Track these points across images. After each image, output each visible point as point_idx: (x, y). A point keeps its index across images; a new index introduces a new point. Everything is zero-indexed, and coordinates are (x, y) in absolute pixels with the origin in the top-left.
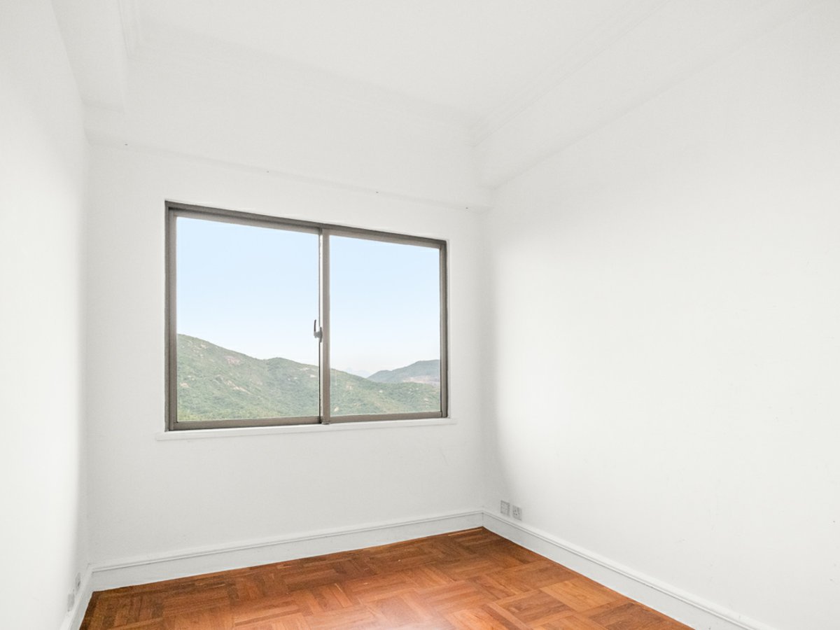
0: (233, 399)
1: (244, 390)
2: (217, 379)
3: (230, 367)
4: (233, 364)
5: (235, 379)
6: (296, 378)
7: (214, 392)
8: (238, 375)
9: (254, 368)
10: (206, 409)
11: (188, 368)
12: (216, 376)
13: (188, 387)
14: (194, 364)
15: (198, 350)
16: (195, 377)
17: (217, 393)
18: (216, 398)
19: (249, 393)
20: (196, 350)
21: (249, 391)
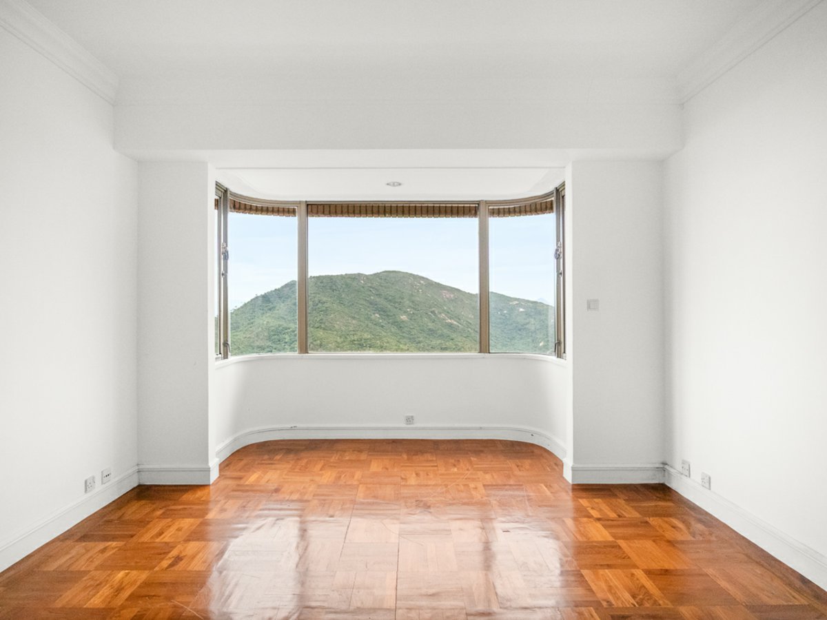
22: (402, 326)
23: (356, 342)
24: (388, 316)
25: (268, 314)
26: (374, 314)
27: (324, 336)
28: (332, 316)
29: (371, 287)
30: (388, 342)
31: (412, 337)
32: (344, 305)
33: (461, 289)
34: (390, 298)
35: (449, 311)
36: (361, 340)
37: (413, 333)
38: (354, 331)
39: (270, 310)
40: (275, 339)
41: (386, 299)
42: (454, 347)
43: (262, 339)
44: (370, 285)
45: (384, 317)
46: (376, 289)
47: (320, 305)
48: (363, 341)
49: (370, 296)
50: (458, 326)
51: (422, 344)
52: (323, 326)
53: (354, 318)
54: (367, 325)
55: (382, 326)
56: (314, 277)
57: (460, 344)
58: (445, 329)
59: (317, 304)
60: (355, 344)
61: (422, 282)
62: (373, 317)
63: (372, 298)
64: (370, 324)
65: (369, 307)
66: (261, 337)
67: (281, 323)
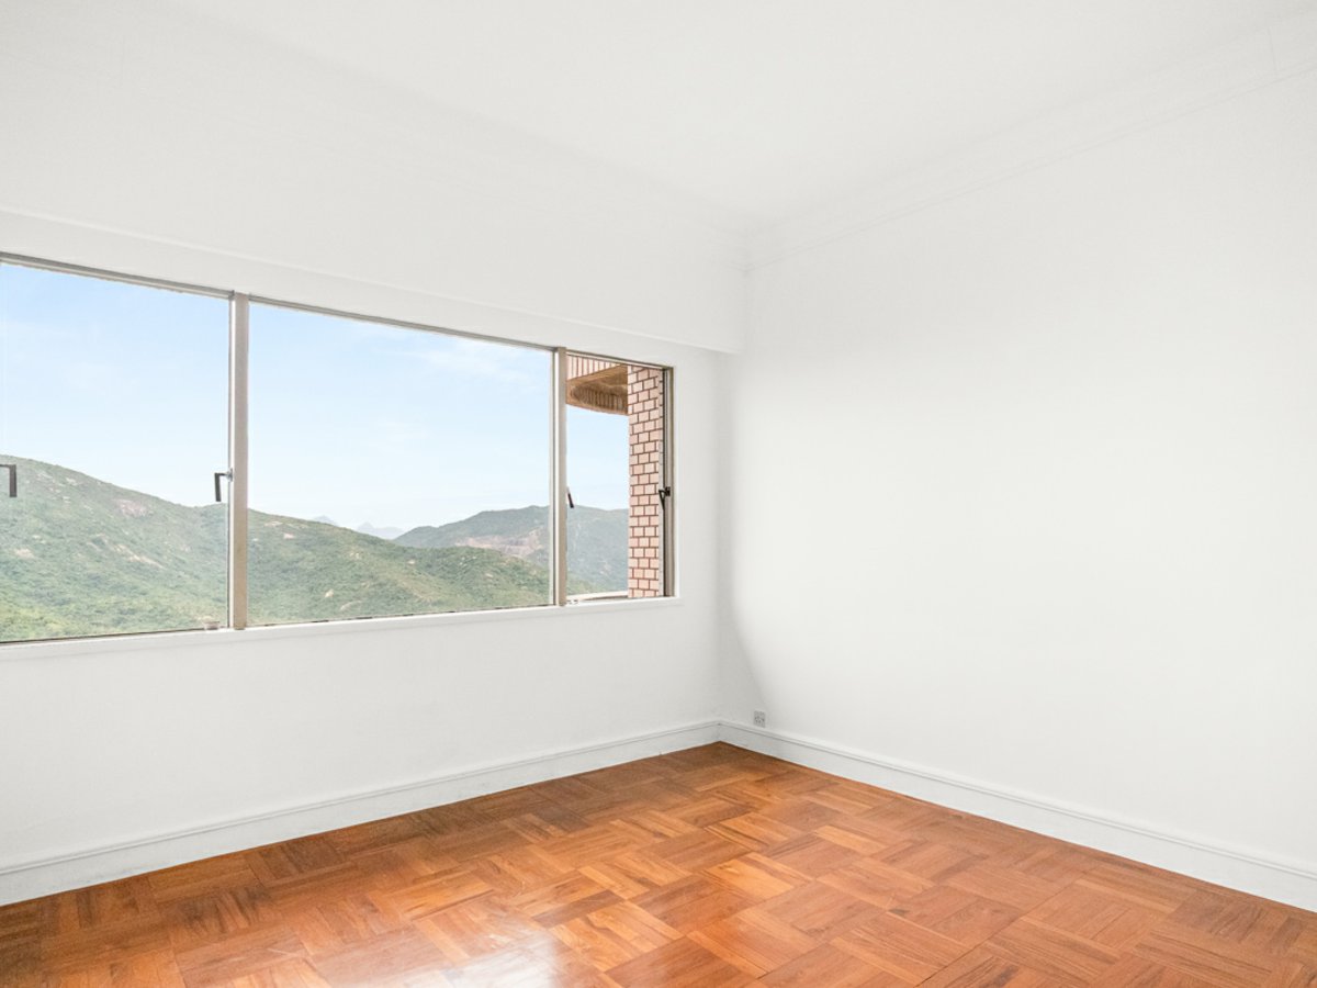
0: (126, 577)
1: (150, 562)
2: (94, 541)
3: (125, 520)
4: (132, 515)
5: (132, 542)
6: (255, 540)
7: (88, 565)
8: (142, 534)
9: (175, 522)
10: (68, 596)
11: (34, 521)
12: (92, 536)
13: (30, 555)
14: (47, 514)
15: (59, 488)
16: (48, 537)
17: (92, 568)
18: (90, 577)
19: (161, 567)
20: (55, 487)
21: (161, 563)
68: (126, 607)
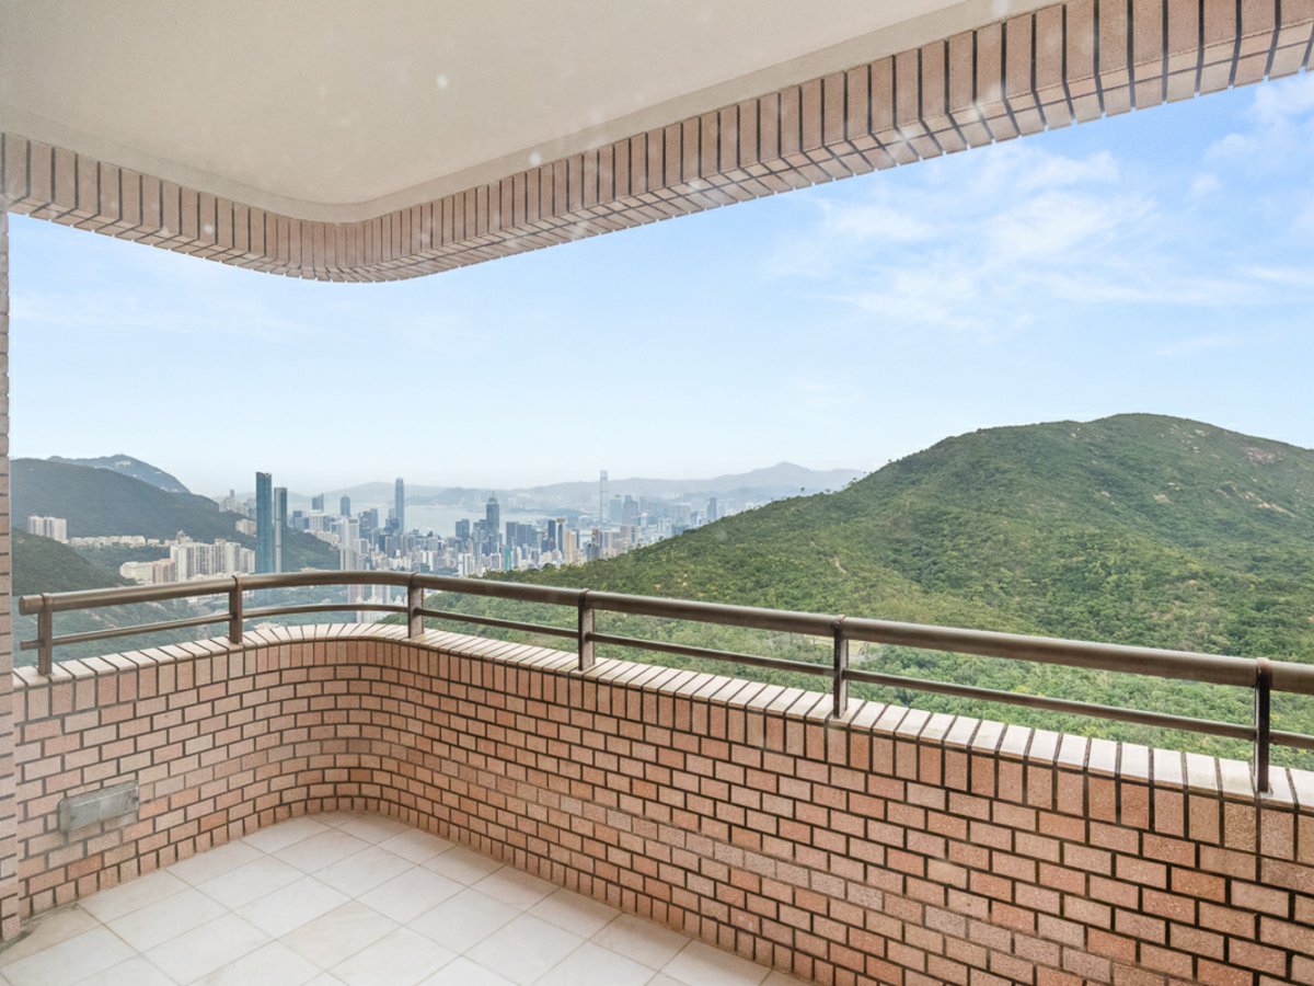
0: (1256, 524)
1: (1280, 510)
2: (1223, 488)
3: (1252, 468)
4: (1259, 462)
5: (1262, 489)
7: (1217, 511)
8: (1270, 482)
10: (1201, 539)
11: (1169, 469)
12: (1221, 483)
13: (1167, 500)
14: (1180, 463)
15: (1190, 439)
16: (1181, 484)
17: (1222, 513)
18: (1220, 521)
19: (1293, 515)
20: (1186, 438)
21: (1293, 512)
22: (1158, 512)
23: (1072, 540)
24: (1127, 495)
25: (910, 491)
26: (1099, 491)
27: (1010, 528)
28: (1021, 494)
29: (1091, 444)
30: (1138, 542)
31: (1180, 533)
32: (1041, 476)
33: (1291, 443)
34: (1131, 463)
35: (1265, 487)
36: (1082, 537)
37: (1183, 527)
38: (1062, 520)
39: (913, 483)
40: (925, 529)
41: (1122, 464)
42: (1286, 556)
43: (903, 529)
44: (1088, 440)
45: (1119, 497)
46: (1101, 448)
47: (998, 476)
48: (1086, 538)
49: (1090, 459)
50: (1289, 517)
51: (1207, 548)
52: (1004, 510)
53: (1061, 498)
54: (1088, 511)
55: (1117, 513)
56: (985, 430)
57: (1298, 551)
58: (1256, 521)
59: (993, 475)
60: (1069, 543)
61: (1198, 432)
62: (1097, 496)
63: (1094, 462)
64: (1093, 509)
65: (1089, 479)
66: (902, 526)
67: (934, 504)
68: (1260, 555)
